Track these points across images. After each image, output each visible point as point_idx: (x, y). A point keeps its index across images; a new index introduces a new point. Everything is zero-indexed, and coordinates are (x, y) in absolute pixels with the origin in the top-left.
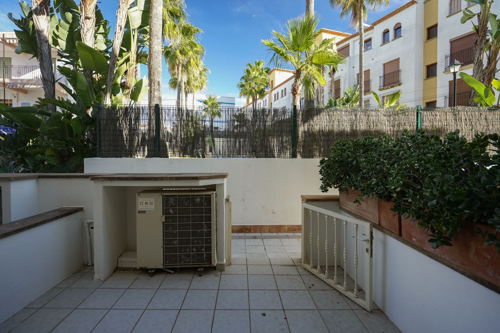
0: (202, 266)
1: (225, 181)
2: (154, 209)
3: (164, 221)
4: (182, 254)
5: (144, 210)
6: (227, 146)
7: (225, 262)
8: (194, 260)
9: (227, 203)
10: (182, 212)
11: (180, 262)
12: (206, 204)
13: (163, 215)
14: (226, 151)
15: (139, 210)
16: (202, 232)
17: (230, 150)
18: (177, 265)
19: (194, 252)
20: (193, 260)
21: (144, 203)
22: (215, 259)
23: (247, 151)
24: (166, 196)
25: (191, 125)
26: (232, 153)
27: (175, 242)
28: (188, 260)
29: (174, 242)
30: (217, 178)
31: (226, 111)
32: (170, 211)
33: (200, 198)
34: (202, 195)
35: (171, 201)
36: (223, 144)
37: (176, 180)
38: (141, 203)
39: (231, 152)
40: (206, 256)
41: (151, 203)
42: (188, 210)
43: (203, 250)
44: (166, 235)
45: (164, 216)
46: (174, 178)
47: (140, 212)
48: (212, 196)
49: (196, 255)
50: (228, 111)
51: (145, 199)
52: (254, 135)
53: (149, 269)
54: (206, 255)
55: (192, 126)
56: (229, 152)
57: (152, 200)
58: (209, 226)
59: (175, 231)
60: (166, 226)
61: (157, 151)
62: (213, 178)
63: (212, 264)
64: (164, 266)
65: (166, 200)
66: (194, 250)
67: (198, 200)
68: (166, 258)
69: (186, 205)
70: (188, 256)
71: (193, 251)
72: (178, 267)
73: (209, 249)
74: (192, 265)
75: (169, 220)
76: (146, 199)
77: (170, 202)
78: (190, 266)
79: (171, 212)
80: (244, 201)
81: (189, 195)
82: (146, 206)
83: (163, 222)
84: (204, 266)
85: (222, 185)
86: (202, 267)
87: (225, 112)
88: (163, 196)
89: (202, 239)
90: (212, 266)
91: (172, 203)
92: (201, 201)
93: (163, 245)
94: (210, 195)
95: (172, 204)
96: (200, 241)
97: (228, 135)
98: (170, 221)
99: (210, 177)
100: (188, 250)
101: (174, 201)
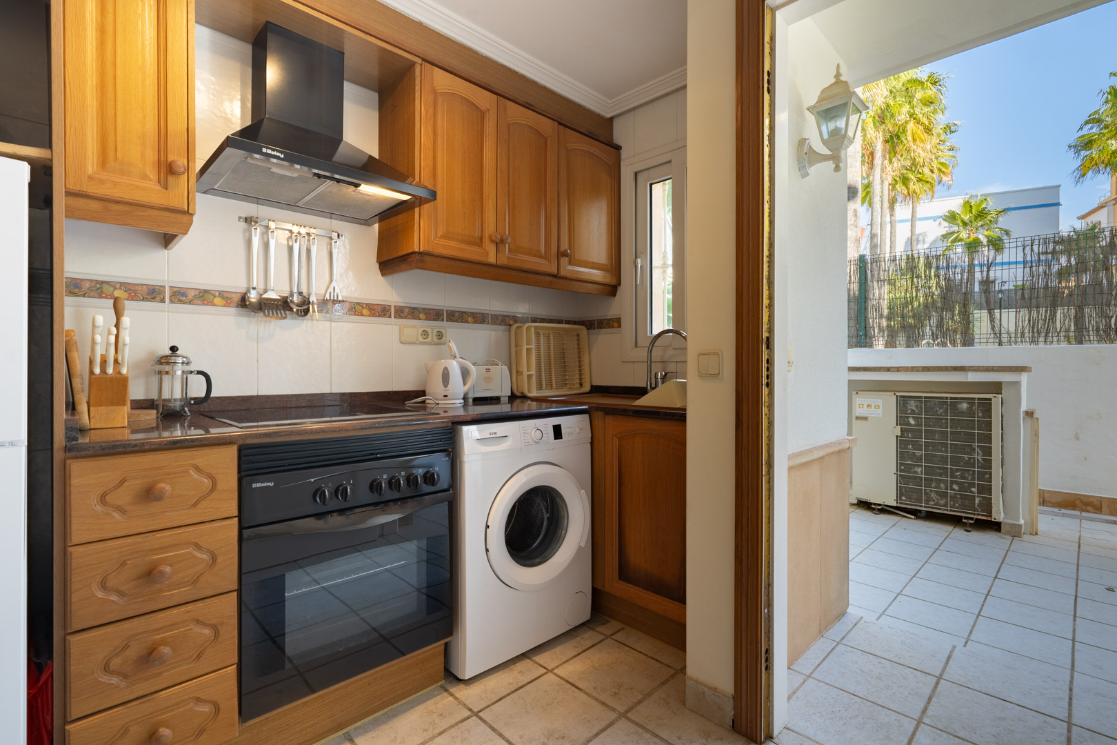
0: (972, 516)
1: (1024, 378)
2: (881, 416)
3: (899, 434)
4: (931, 491)
5: (865, 415)
6: (1029, 321)
7: (1022, 522)
8: (954, 504)
9: (1029, 420)
10: (931, 424)
11: (927, 501)
12: (980, 414)
13: (897, 425)
14: (1027, 331)
15: (857, 415)
16: (972, 460)
17: (1036, 329)
18: (922, 506)
19: (954, 490)
20: (952, 503)
21: (865, 406)
22: (1000, 510)
23: (1091, 329)
24: (901, 397)
25: (934, 285)
26: (1043, 334)
27: (919, 470)
28: (942, 502)
29: (916, 469)
30: (1005, 371)
31: (1024, 247)
32: (909, 421)
33: (968, 403)
34: (974, 399)
35: (912, 405)
36: (1016, 317)
37: (923, 371)
38: (861, 406)
39: (1039, 332)
40: (980, 501)
41: (877, 407)
42: (943, 421)
43: (974, 490)
44: (901, 456)
45: (899, 427)
46: (920, 369)
47: (857, 418)
48: (993, 402)
49: (959, 496)
50: (1032, 245)
51: (866, 400)
52: (1112, 291)
53: (871, 504)
54: (979, 499)
55: (937, 285)
56: (1033, 332)
57: (879, 402)
58: (988, 452)
59: (918, 453)
60: (902, 442)
61: (861, 336)
62: (997, 371)
63: (993, 517)
64: (897, 503)
65: (902, 402)
66: (955, 487)
67: (965, 406)
68: (900, 492)
69: (939, 413)
70: (944, 495)
71: (952, 489)
72: (923, 509)
73: (986, 489)
74: (951, 511)
75: (908, 434)
76: (869, 400)
77: (909, 407)
78: (946, 512)
79: (912, 421)
80: (1078, 439)
81: (947, 398)
82: (868, 409)
83: (897, 436)
84: (975, 517)
85: (1017, 384)
86: (972, 519)
87: (1024, 249)
88: (897, 396)
89: (971, 472)
90: (993, 520)
91: (914, 408)
92: (970, 409)
93: (897, 471)
94: (990, 399)
95: (913, 411)
96: (966, 475)
97: (1031, 296)
98: (910, 436)
99: (990, 369)
100: (942, 485)
101: (917, 407)
